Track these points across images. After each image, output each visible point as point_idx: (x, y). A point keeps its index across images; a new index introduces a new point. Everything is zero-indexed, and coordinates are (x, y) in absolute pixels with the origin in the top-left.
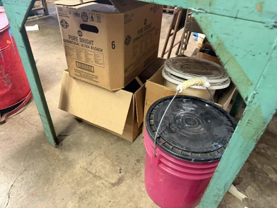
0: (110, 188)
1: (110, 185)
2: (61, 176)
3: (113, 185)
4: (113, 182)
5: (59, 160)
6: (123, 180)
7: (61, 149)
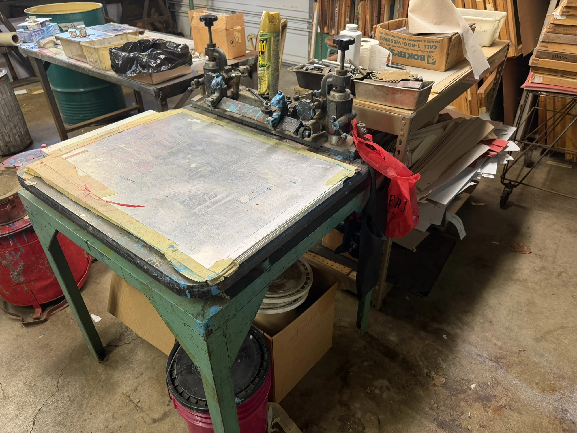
0: (150, 424)
1: (150, 421)
2: (97, 403)
3: (155, 421)
4: (156, 416)
5: (100, 381)
6: (168, 416)
7: (106, 365)
